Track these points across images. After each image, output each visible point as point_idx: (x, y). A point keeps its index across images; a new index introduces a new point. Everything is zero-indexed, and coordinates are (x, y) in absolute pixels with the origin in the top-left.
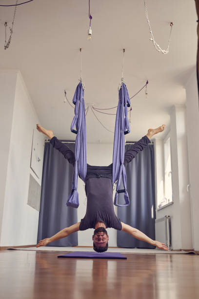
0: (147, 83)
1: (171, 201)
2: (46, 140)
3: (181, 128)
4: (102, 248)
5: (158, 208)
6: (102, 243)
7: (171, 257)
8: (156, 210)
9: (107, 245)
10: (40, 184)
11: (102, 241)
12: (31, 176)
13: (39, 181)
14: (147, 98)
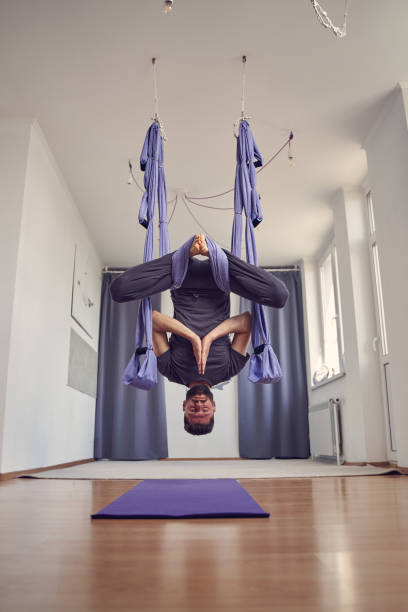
0: (291, 137)
1: (337, 372)
2: (104, 270)
3: (355, 230)
4: (202, 425)
5: (312, 385)
6: (201, 417)
7: (343, 482)
8: (309, 389)
9: (212, 420)
10: (96, 350)
11: (201, 413)
12: (72, 331)
13: (94, 344)
14: (291, 165)
